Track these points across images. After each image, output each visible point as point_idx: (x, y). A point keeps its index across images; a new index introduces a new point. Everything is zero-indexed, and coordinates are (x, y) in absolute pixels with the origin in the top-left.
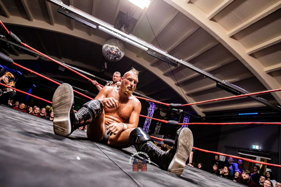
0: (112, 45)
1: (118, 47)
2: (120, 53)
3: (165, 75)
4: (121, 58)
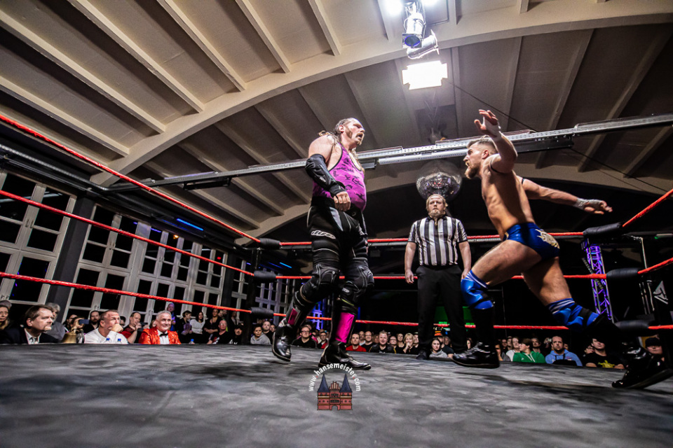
0: (429, 174)
1: (443, 172)
2: (452, 180)
4: (459, 187)
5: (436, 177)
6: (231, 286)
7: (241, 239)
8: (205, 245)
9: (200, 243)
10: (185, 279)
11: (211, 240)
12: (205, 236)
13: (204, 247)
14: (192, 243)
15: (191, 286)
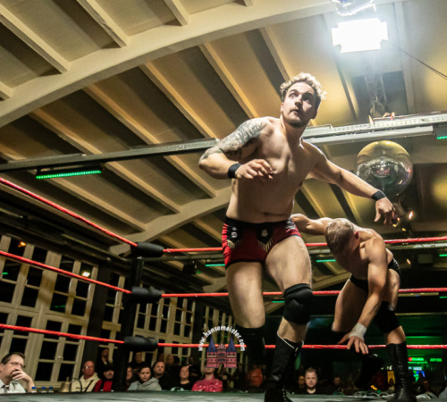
2: (400, 166)
4: (409, 176)
5: (379, 164)
6: (101, 312)
7: (117, 247)
8: (67, 255)
9: (59, 252)
10: (33, 305)
11: (74, 248)
12: (66, 243)
13: (63, 258)
14: (45, 254)
15: (41, 314)
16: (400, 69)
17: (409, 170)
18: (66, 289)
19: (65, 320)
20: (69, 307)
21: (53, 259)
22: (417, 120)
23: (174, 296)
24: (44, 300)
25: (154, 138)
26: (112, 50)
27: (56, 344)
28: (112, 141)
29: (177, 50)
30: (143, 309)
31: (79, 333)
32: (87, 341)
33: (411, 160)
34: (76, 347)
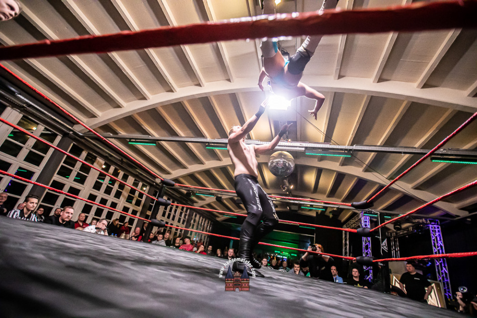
3: (366, 170)
4: (292, 169)
6: (147, 207)
7: (158, 179)
8: (137, 179)
9: (133, 177)
10: (119, 198)
11: (140, 176)
12: (137, 173)
13: (135, 180)
14: (128, 176)
15: (122, 202)
16: (295, 120)
17: (292, 166)
18: (134, 194)
19: (132, 207)
20: (134, 202)
21: (131, 180)
22: (298, 144)
23: (180, 206)
24: (124, 196)
25: (183, 133)
26: (170, 93)
27: (126, 217)
28: (164, 132)
29: (198, 97)
30: (166, 209)
31: (136, 215)
32: (139, 219)
33: (294, 161)
34: (134, 220)
